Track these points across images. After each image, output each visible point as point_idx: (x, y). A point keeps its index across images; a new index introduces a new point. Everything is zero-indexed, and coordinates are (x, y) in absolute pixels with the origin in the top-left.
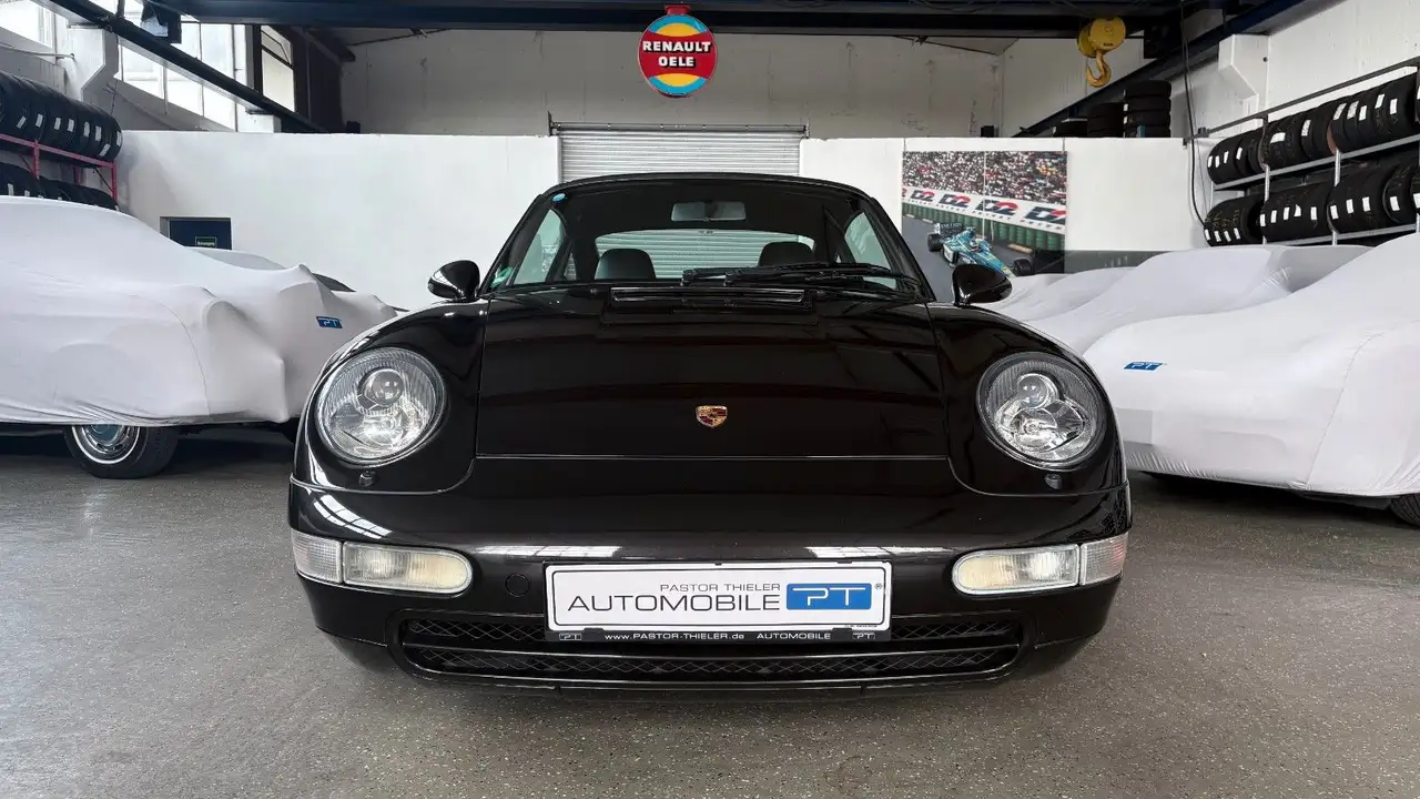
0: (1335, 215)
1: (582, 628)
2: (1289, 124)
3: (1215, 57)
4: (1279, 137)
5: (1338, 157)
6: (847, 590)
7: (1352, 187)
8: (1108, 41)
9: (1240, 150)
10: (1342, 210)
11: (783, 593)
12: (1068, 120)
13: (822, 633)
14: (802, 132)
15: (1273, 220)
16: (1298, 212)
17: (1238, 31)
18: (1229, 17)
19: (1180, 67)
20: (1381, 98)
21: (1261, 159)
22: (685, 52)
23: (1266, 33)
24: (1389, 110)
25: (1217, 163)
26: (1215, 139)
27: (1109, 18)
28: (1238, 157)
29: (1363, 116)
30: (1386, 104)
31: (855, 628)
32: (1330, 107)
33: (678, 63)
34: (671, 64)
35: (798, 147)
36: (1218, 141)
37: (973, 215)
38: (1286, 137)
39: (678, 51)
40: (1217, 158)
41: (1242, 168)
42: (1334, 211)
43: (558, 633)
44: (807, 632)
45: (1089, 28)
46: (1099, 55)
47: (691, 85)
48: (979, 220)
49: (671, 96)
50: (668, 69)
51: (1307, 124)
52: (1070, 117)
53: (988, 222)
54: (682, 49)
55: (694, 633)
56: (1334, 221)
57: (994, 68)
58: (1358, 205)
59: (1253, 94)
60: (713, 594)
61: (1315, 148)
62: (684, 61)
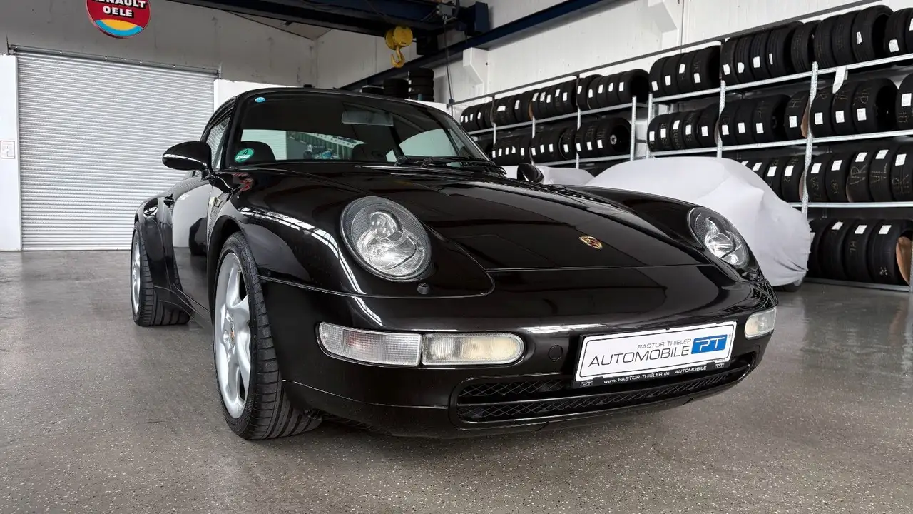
0: (534, 153)
1: (592, 378)
2: (509, 101)
3: (461, 58)
4: (502, 108)
5: (534, 122)
6: (717, 339)
7: (542, 138)
8: (403, 41)
9: (480, 114)
10: (538, 150)
11: (691, 344)
12: (367, 86)
13: (703, 366)
14: (216, 75)
15: (500, 154)
16: (514, 151)
17: (475, 45)
18: (468, 37)
19: (444, 60)
20: (558, 92)
21: (491, 120)
22: (125, 5)
23: (487, 49)
24: (562, 98)
25: (467, 120)
26: (464, 107)
27: (404, 27)
28: (479, 117)
29: (549, 100)
30: (561, 94)
31: (716, 362)
32: (531, 94)
33: (119, 12)
34: (114, 13)
35: (213, 84)
36: (465, 108)
37: (331, 141)
38: (506, 109)
39: (119, 4)
40: (466, 118)
41: (480, 123)
42: (533, 151)
43: (580, 382)
44: (697, 367)
45: (393, 32)
46: (398, 48)
47: (130, 31)
48: (335, 145)
49: (114, 36)
50: (111, 16)
51: (518, 102)
52: (368, 84)
53: (341, 146)
54: (122, 3)
55: (647, 374)
56: (533, 156)
57: (311, 48)
58: (547, 148)
59: (481, 82)
60: (661, 348)
61: (522, 116)
62: (124, 12)
